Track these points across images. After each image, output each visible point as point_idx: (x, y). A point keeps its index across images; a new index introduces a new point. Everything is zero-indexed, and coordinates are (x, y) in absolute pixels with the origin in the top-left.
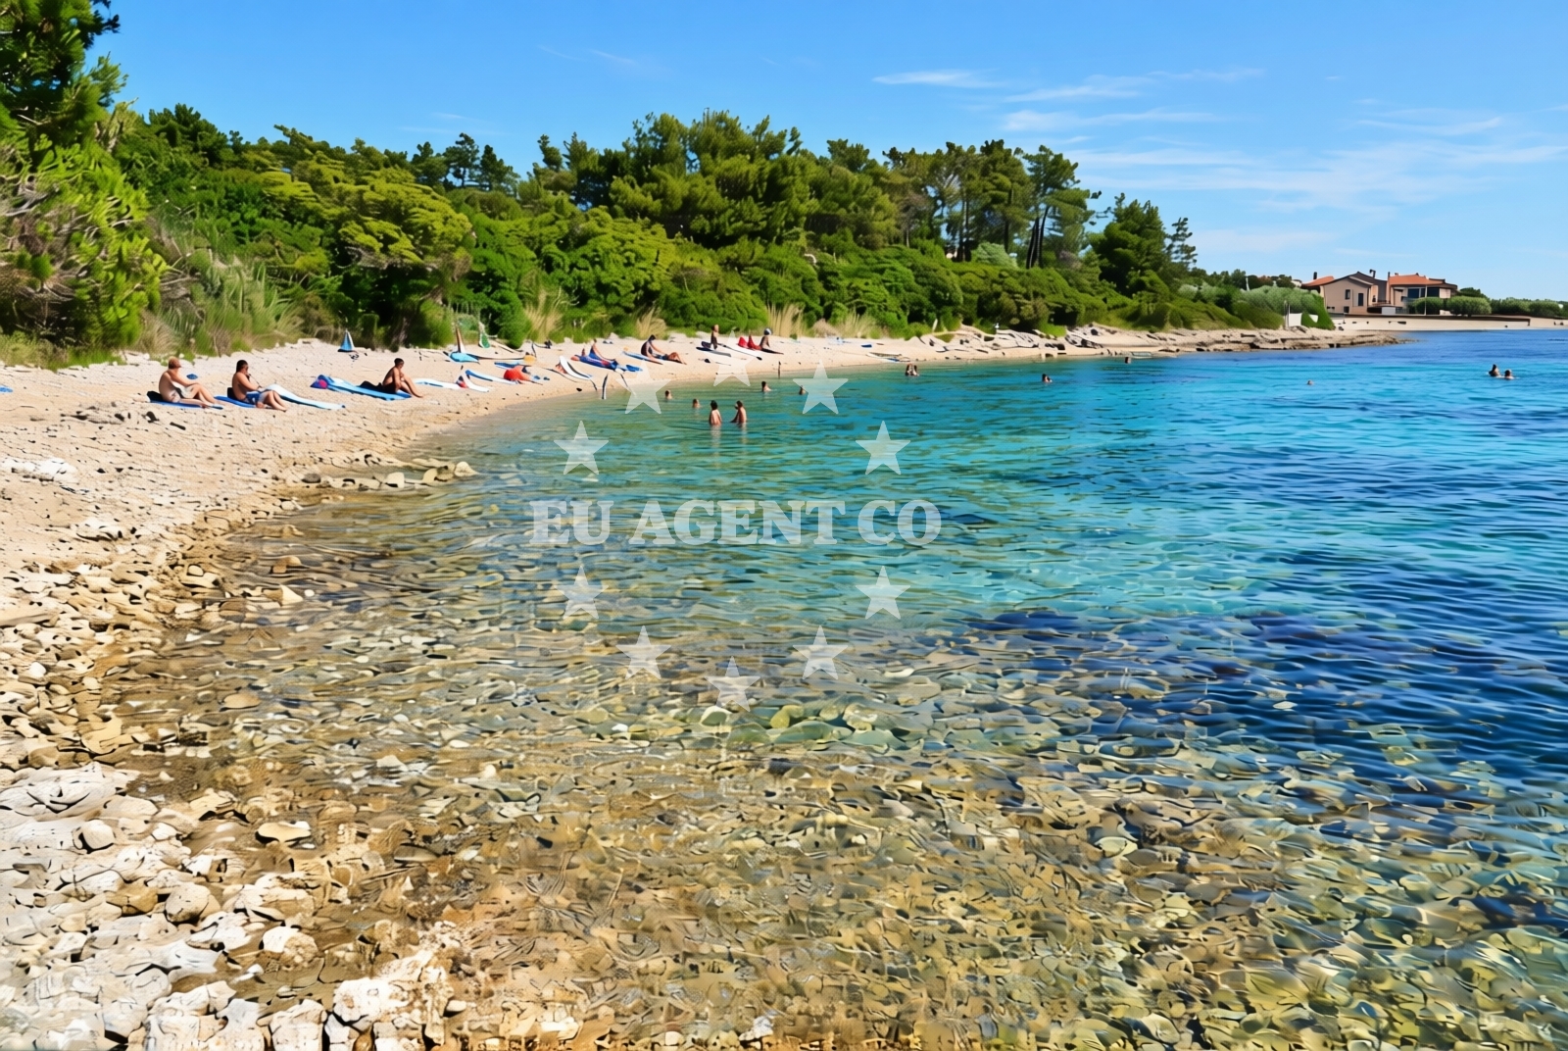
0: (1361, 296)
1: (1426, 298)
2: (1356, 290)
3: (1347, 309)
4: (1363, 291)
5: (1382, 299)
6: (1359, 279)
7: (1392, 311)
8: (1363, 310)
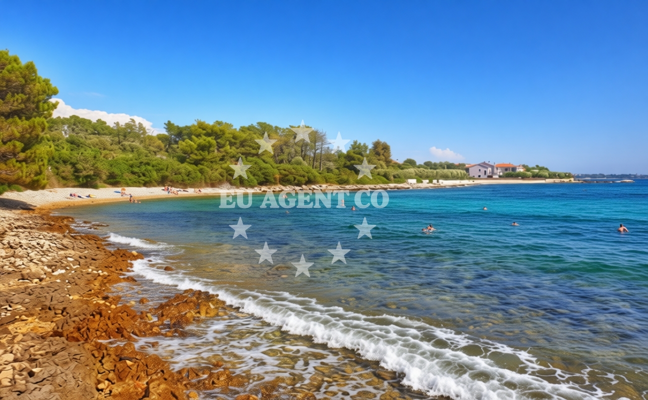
0: (485, 171)
1: (511, 171)
2: (483, 170)
3: (479, 176)
4: (486, 170)
5: (493, 172)
6: (484, 165)
7: (497, 177)
8: (486, 177)
